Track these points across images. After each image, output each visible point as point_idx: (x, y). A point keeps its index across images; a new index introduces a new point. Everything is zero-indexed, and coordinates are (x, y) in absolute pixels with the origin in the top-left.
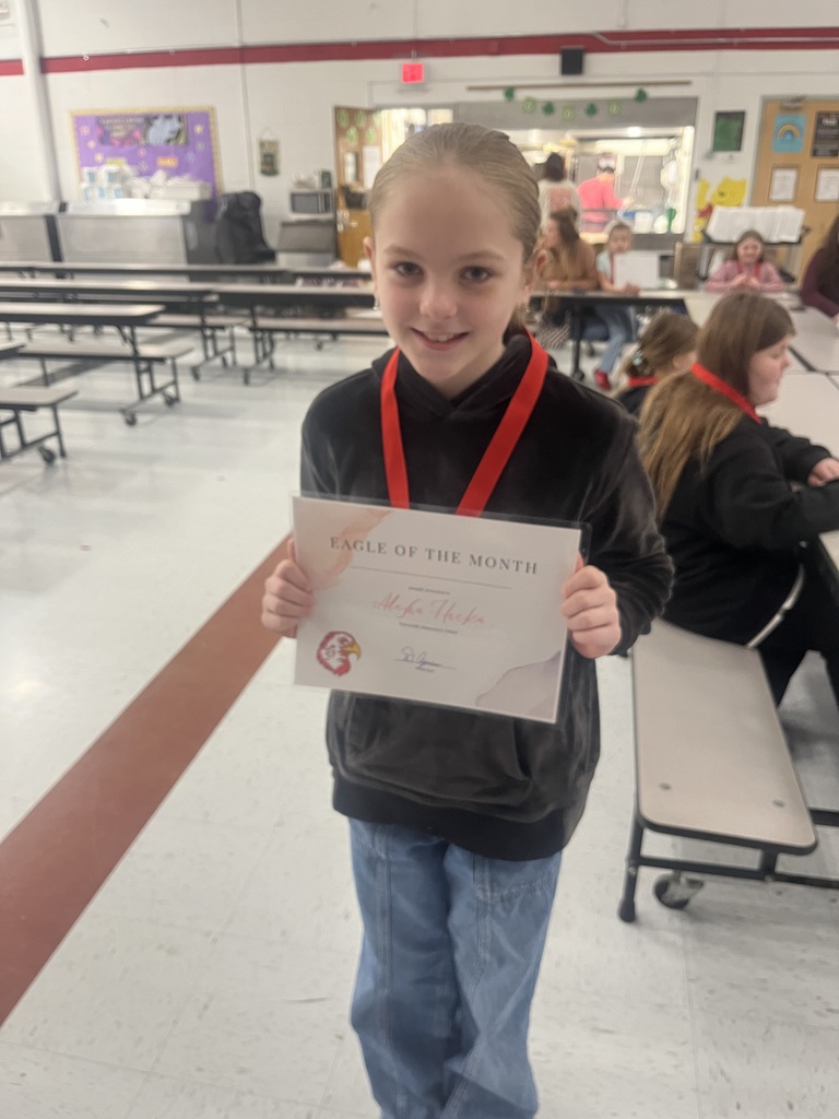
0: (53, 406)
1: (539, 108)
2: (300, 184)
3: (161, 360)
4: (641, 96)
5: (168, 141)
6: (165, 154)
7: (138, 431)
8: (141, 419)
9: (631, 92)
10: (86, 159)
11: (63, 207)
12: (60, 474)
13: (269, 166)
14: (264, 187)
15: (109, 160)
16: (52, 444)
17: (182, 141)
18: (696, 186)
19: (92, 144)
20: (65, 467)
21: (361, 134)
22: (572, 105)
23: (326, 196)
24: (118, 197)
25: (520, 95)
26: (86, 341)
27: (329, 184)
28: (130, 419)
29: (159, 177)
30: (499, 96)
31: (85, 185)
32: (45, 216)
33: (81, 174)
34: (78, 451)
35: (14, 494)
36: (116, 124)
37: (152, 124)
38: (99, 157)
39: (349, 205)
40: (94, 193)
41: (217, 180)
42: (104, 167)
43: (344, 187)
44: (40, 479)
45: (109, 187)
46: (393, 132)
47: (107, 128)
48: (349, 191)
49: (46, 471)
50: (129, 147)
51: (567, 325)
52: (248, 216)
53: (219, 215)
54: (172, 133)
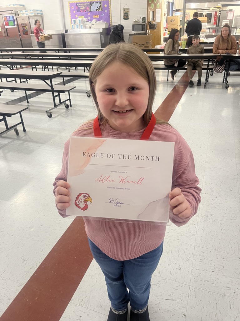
0: (69, 91)
2: (135, 22)
5: (97, 10)
6: (96, 14)
10: (73, 17)
11: (66, 31)
12: (70, 112)
13: (126, 17)
14: (124, 23)
15: (79, 17)
16: (68, 102)
17: (100, 10)
19: (74, 12)
20: (71, 109)
21: (155, 5)
23: (143, 25)
24: (82, 28)
26: (73, 72)
27: (145, 21)
28: (89, 95)
29: (94, 21)
31: (72, 24)
32: (61, 34)
33: (71, 21)
34: (75, 105)
35: (58, 117)
36: (81, 5)
37: (92, 5)
38: (76, 16)
39: (150, 28)
40: (75, 27)
41: (111, 21)
42: (78, 19)
43: (149, 22)
44: (64, 113)
45: (79, 25)
46: (164, 4)
47: (79, 7)
48: (151, 23)
49: (66, 110)
50: (85, 12)
51: (224, 65)
52: (120, 33)
53: (111, 32)
54: (98, 7)
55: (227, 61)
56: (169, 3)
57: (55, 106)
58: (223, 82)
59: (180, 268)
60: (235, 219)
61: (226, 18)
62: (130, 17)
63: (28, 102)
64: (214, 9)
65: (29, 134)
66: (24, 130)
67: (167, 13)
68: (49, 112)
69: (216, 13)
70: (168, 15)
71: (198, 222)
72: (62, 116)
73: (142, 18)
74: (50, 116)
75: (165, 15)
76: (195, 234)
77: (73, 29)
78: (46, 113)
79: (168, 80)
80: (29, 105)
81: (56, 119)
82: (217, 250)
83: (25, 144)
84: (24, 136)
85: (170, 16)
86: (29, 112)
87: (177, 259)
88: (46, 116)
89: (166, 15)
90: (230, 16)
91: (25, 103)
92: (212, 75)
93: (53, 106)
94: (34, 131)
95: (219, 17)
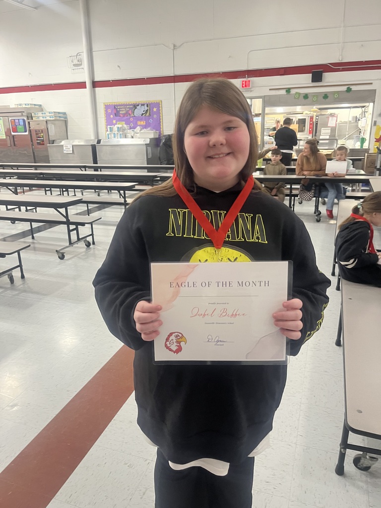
0: (91, 223)
1: (302, 97)
4: (349, 90)
5: (143, 114)
6: (141, 120)
9: (344, 88)
10: (109, 122)
11: (99, 142)
12: (92, 252)
15: (118, 123)
16: (90, 239)
17: (148, 114)
18: (374, 128)
19: (112, 116)
20: (94, 249)
22: (316, 95)
24: (121, 138)
25: (293, 92)
26: (105, 196)
29: (138, 128)
30: (283, 92)
31: (108, 133)
32: (92, 145)
33: (107, 128)
34: (99, 242)
35: (73, 260)
36: (122, 108)
37: (136, 108)
38: (114, 122)
40: (111, 136)
41: (162, 130)
42: (116, 126)
44: (84, 253)
45: (118, 133)
47: (118, 110)
49: (86, 250)
50: (126, 117)
51: (313, 191)
53: (162, 144)
54: (144, 111)
55: (316, 186)
57: (71, 243)
58: (315, 213)
61: (325, 125)
63: (33, 238)
64: (309, 113)
65: (28, 282)
66: (23, 277)
68: (61, 252)
69: (312, 118)
72: (79, 257)
74: (62, 257)
77: (108, 138)
78: (56, 254)
80: (35, 241)
81: (70, 262)
83: (21, 295)
84: (21, 285)
86: (33, 252)
88: (56, 257)
90: (332, 123)
91: (29, 239)
92: (301, 203)
93: (68, 244)
94: (37, 277)
95: (317, 124)
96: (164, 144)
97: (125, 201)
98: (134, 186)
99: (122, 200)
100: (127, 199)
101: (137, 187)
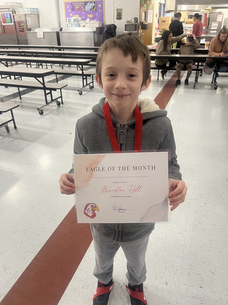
0: (61, 89)
2: (128, 22)
3: (89, 75)
5: (91, 9)
6: (90, 14)
7: (83, 97)
8: (83, 93)
10: (68, 15)
11: (61, 30)
12: (61, 109)
13: (119, 17)
14: (117, 23)
15: (74, 15)
16: (60, 100)
17: (94, 9)
19: (69, 11)
20: (63, 107)
21: (147, 6)
23: (136, 25)
24: (76, 27)
26: (67, 69)
27: (137, 22)
28: (80, 93)
29: (88, 20)
31: (67, 23)
32: (56, 32)
33: (66, 20)
34: (66, 102)
35: (49, 115)
36: (76, 5)
37: (86, 4)
38: (71, 15)
39: (142, 28)
40: (69, 26)
41: (104, 21)
42: (72, 18)
43: (141, 23)
44: (56, 111)
45: (74, 23)
46: (156, 6)
47: (74, 6)
48: (143, 24)
49: (58, 107)
50: (79, 12)
52: (112, 32)
53: (104, 31)
54: (92, 7)
56: (161, 4)
57: (47, 103)
58: (212, 83)
59: (167, 283)
60: (224, 229)
61: (215, 20)
62: (123, 17)
63: (21, 98)
64: (205, 11)
65: (19, 131)
66: (15, 127)
67: (158, 14)
68: (41, 109)
69: (206, 15)
70: (160, 16)
71: (186, 231)
72: (53, 113)
73: (134, 18)
74: (41, 113)
75: (156, 16)
76: (183, 244)
77: (68, 27)
78: (37, 110)
79: (158, 79)
80: (22, 101)
81: (47, 116)
82: (205, 263)
83: (15, 141)
84: (14, 133)
85: (162, 17)
86: (21, 108)
87: (164, 272)
88: (37, 113)
89: (158, 16)
90: (219, 19)
91: (18, 99)
92: (201, 76)
93: (45, 103)
94: (25, 128)
95: (209, 19)
96: (107, 32)
97: (83, 73)
98: (89, 62)
99: (81, 72)
100: (84, 71)
101: (91, 63)
